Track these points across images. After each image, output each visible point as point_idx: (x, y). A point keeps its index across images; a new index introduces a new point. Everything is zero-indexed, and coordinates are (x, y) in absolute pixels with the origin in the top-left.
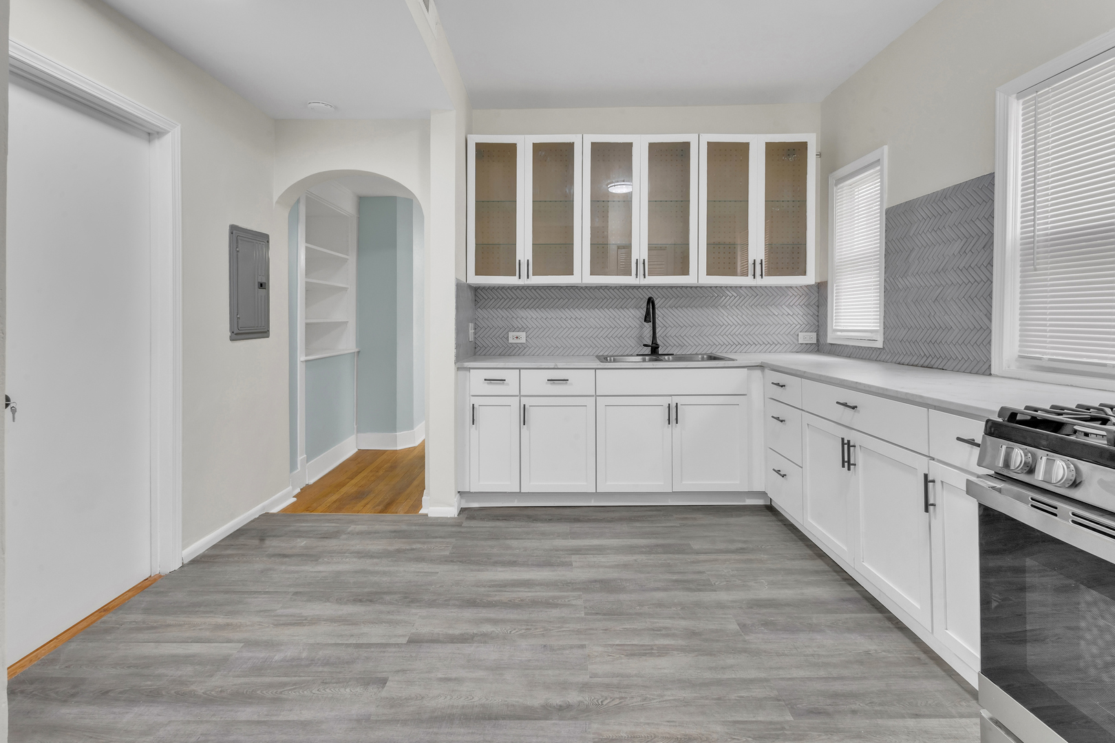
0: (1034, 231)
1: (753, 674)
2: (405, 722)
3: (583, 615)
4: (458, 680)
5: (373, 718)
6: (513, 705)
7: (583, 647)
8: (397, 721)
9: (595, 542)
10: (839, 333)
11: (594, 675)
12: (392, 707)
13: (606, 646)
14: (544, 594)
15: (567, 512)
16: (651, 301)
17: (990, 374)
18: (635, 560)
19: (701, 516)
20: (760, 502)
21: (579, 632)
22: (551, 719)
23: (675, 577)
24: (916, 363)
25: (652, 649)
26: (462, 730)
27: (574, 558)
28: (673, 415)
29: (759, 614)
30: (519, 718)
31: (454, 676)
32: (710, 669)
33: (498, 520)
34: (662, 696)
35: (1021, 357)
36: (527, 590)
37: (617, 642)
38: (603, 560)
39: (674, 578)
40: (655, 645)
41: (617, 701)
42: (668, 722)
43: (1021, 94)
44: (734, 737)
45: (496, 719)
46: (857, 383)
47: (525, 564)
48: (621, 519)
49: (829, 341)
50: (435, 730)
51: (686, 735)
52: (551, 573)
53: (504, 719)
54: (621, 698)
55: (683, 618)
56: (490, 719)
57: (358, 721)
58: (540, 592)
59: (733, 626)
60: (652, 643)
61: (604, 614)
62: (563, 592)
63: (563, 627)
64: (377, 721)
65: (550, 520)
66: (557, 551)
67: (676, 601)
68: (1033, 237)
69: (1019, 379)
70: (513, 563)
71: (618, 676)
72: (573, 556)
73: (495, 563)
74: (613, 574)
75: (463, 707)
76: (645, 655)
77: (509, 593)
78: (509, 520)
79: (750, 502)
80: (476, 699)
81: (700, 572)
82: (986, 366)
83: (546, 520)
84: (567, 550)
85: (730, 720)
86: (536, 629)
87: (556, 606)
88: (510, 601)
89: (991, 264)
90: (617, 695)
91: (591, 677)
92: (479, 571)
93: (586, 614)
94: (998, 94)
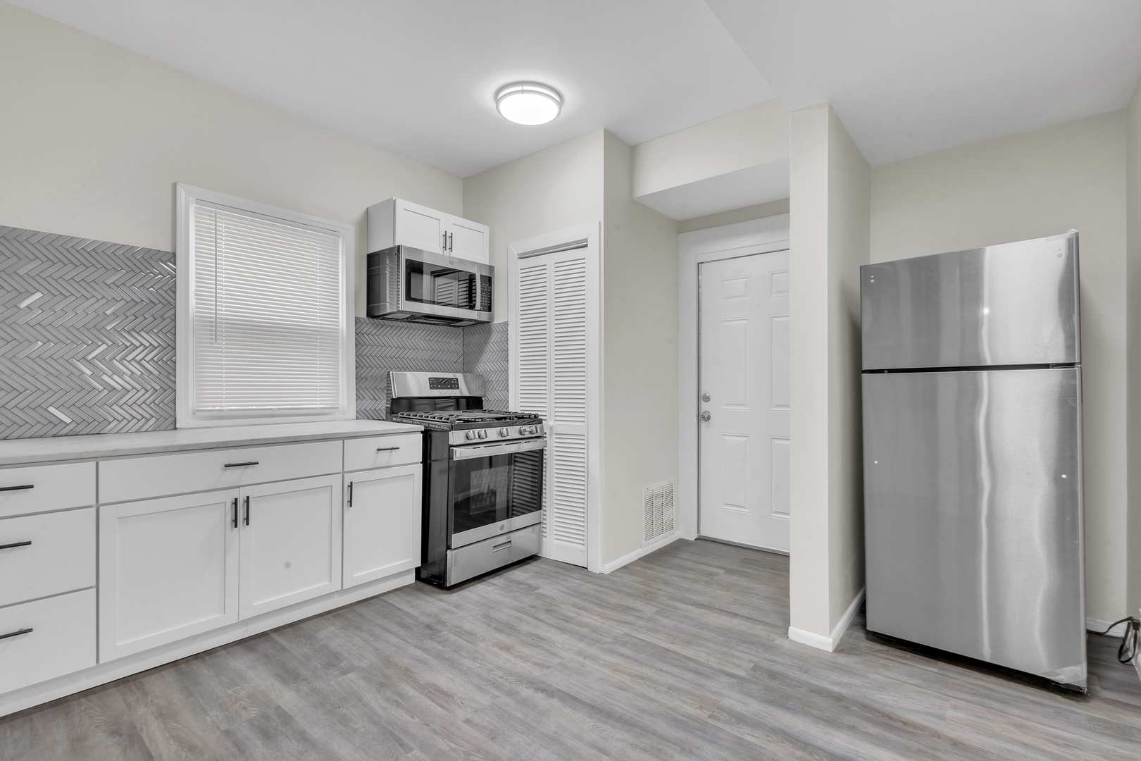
2: (655, 733)
4: (593, 745)
5: (678, 749)
6: (570, 707)
8: (660, 737)
12: (660, 750)
13: (451, 713)
17: (176, 429)
22: (556, 688)
26: (617, 709)
30: (575, 699)
31: (594, 752)
35: (199, 411)
37: (438, 710)
43: (198, 201)
45: (590, 705)
46: (252, 440)
50: (635, 718)
53: (585, 703)
56: (593, 707)
57: (691, 752)
64: (676, 745)
75: (605, 723)
80: (591, 724)
82: (170, 421)
90: (501, 681)
94: (179, 187)
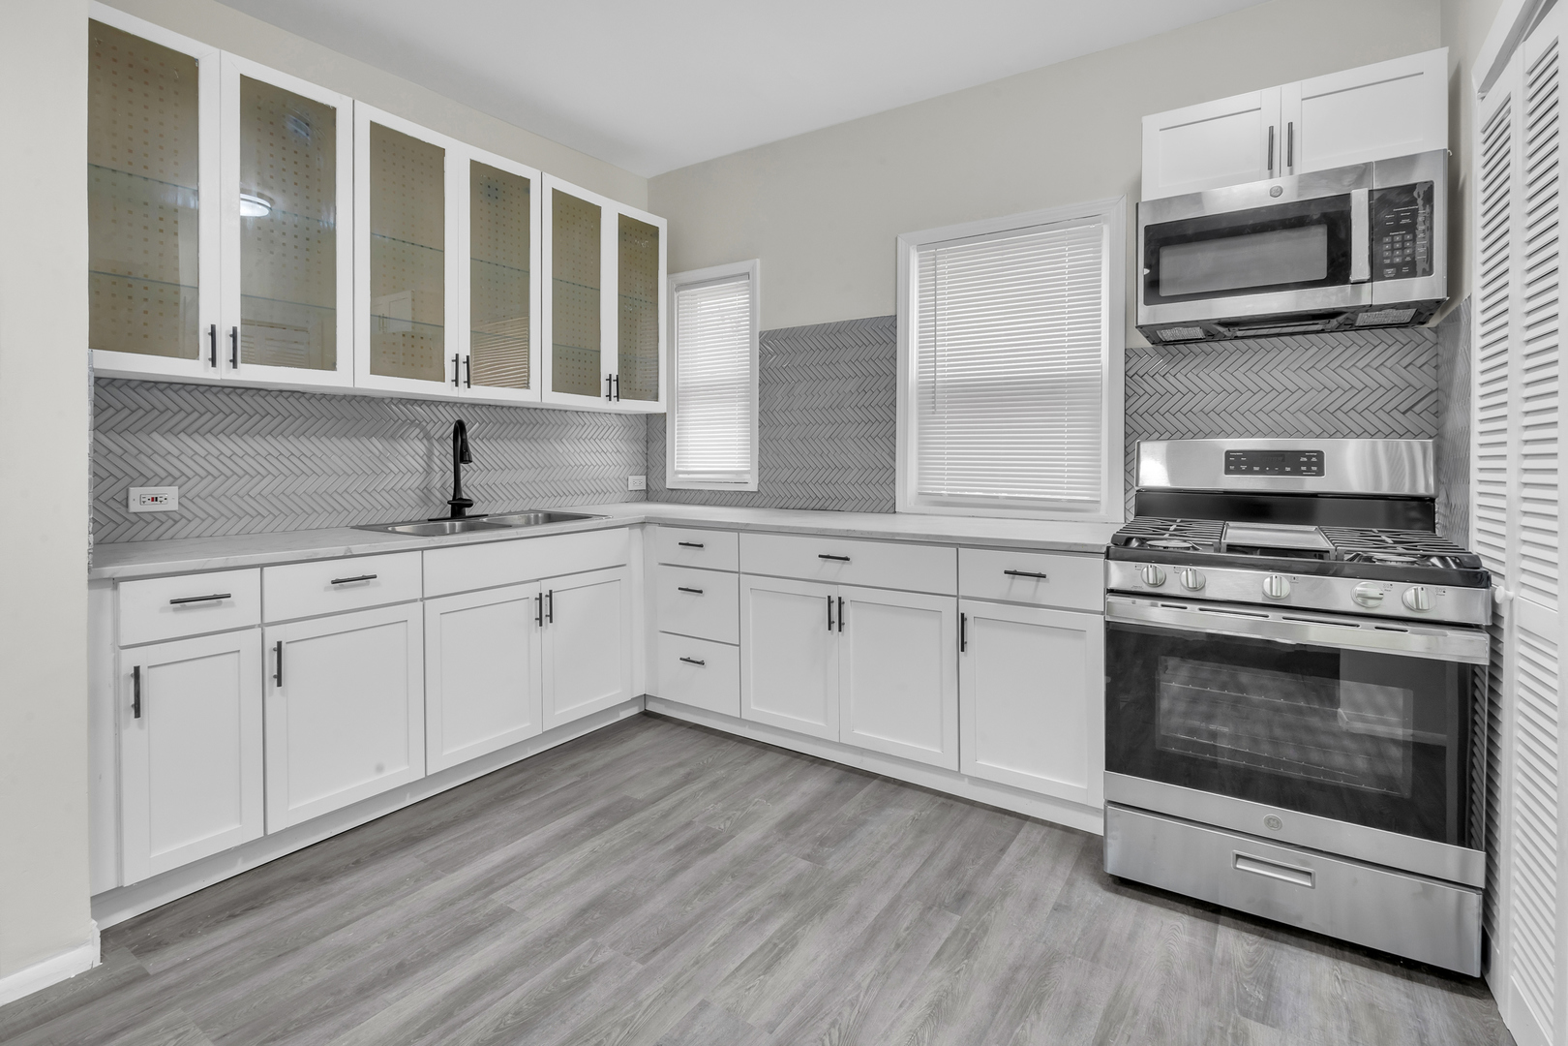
0: (935, 377)
1: (883, 900)
3: (640, 967)
7: (704, 1005)
9: (498, 857)
10: (680, 476)
11: (771, 1027)
13: (727, 980)
14: (538, 979)
15: (369, 835)
16: (460, 429)
17: (895, 512)
18: (593, 851)
19: (588, 755)
20: (634, 711)
21: (670, 992)
23: (672, 845)
24: (805, 506)
25: (775, 945)
27: (500, 898)
28: (545, 610)
29: (802, 836)
32: (850, 921)
33: (233, 916)
34: (859, 986)
35: (920, 494)
36: (499, 993)
37: (733, 967)
38: (549, 876)
39: (672, 847)
40: (772, 938)
41: (835, 1034)
42: (901, 1006)
43: (921, 247)
44: (956, 970)
47: (426, 959)
48: (486, 807)
49: (669, 486)
51: (929, 1006)
52: (498, 943)
54: (833, 1024)
55: (750, 888)
58: (526, 980)
59: (803, 864)
60: (765, 939)
61: (665, 945)
62: (561, 955)
63: (640, 1003)
65: (358, 864)
66: (452, 903)
67: (714, 873)
68: (934, 382)
69: (924, 514)
70: (399, 972)
71: (793, 1005)
72: (494, 896)
73: (364, 991)
74: (594, 887)
76: (778, 958)
77: (476, 1019)
78: (261, 906)
79: (624, 715)
81: (688, 824)
82: (890, 503)
83: (347, 868)
84: (469, 893)
85: (932, 958)
86: (609, 1034)
87: (583, 982)
88: (497, 1029)
89: (894, 404)
90: (825, 1026)
91: (771, 1032)
92: (347, 1027)
93: (643, 960)
94: (899, 239)
